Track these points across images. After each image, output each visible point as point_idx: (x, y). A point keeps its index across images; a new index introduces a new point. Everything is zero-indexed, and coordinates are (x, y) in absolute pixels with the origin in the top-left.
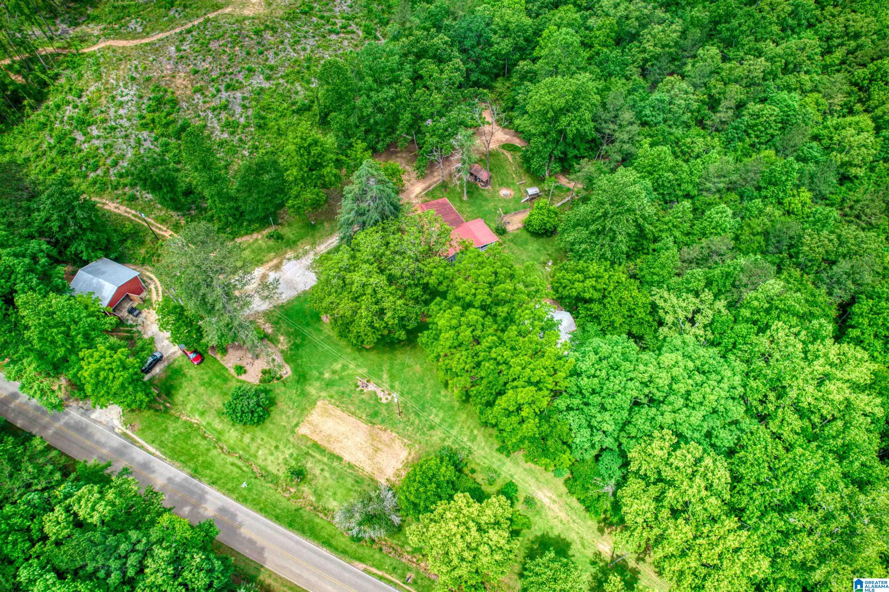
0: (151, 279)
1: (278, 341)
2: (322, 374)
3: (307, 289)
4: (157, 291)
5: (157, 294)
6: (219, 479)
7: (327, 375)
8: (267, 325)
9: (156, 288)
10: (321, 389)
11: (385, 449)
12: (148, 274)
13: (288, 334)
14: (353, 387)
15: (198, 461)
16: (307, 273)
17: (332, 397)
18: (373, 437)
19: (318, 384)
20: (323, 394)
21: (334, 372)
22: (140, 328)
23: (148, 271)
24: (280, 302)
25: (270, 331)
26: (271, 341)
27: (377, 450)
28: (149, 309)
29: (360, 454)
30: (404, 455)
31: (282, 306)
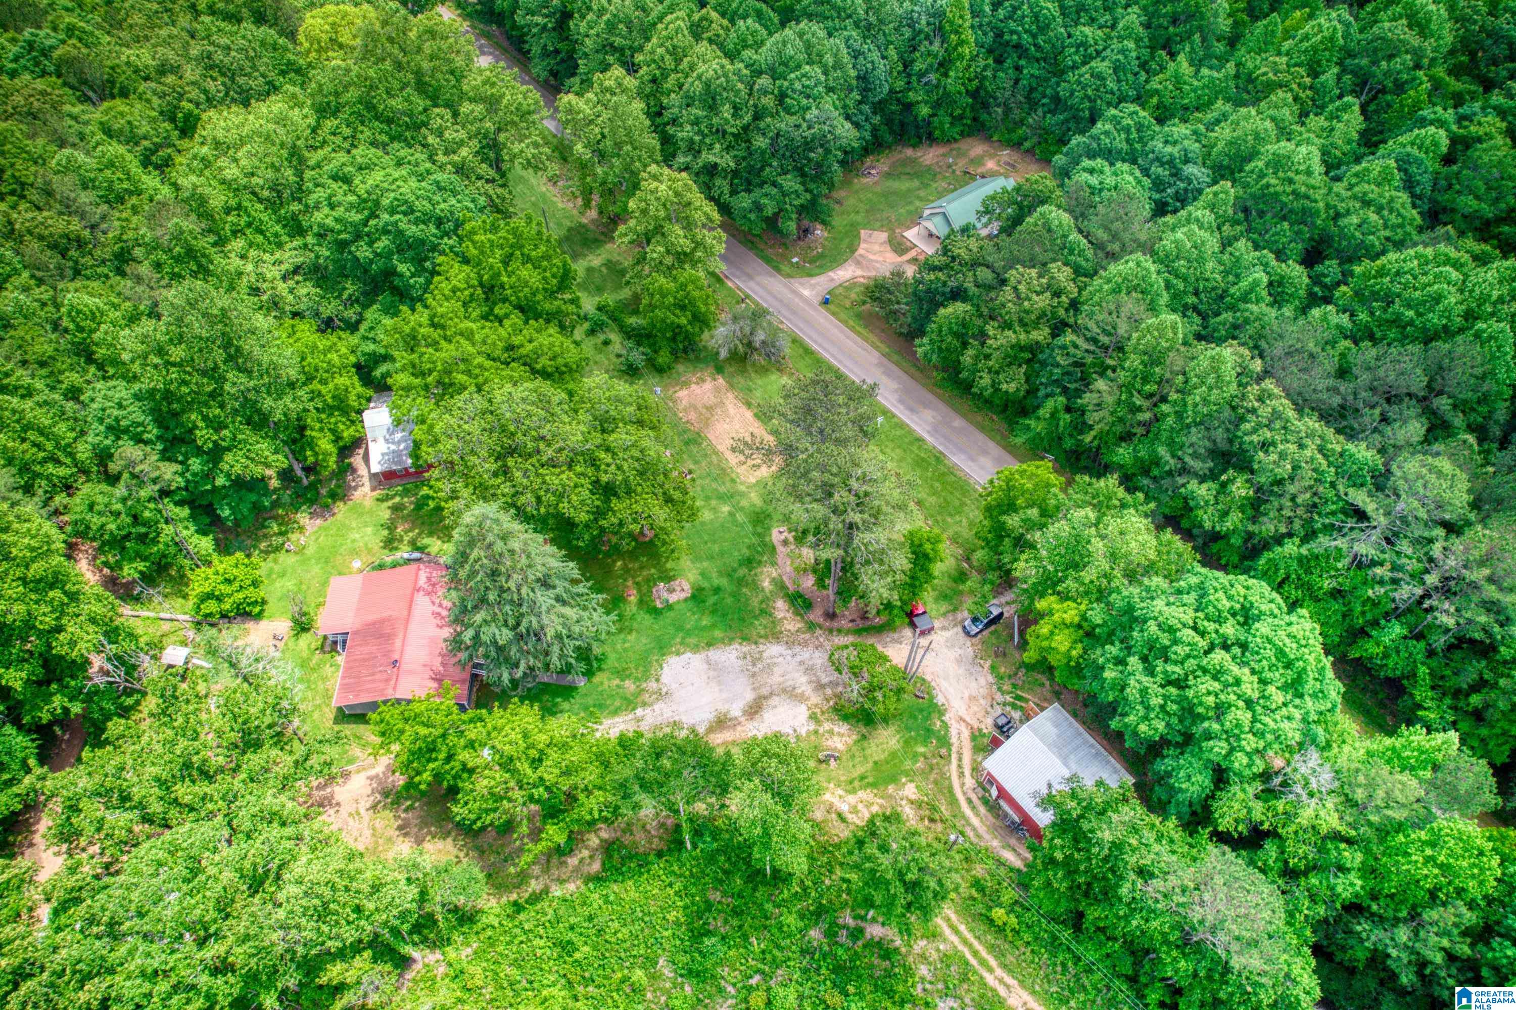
0: (969, 801)
1: (773, 581)
2: (731, 514)
3: (689, 655)
4: (960, 766)
5: (960, 760)
6: (911, 443)
7: (726, 509)
8: (780, 615)
9: (961, 775)
10: (742, 495)
11: (699, 406)
12: (975, 821)
13: (755, 586)
14: (699, 482)
15: (934, 472)
16: (674, 686)
17: (733, 481)
18: (707, 423)
19: (744, 503)
20: (742, 488)
21: (714, 510)
22: (999, 697)
23: (974, 829)
24: (745, 649)
25: (780, 604)
26: (782, 587)
27: (710, 409)
28: (980, 730)
29: (732, 410)
30: (683, 393)
31: (744, 639)
